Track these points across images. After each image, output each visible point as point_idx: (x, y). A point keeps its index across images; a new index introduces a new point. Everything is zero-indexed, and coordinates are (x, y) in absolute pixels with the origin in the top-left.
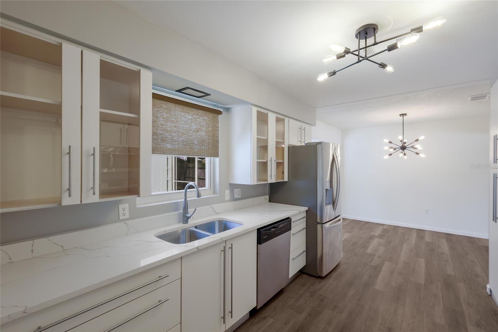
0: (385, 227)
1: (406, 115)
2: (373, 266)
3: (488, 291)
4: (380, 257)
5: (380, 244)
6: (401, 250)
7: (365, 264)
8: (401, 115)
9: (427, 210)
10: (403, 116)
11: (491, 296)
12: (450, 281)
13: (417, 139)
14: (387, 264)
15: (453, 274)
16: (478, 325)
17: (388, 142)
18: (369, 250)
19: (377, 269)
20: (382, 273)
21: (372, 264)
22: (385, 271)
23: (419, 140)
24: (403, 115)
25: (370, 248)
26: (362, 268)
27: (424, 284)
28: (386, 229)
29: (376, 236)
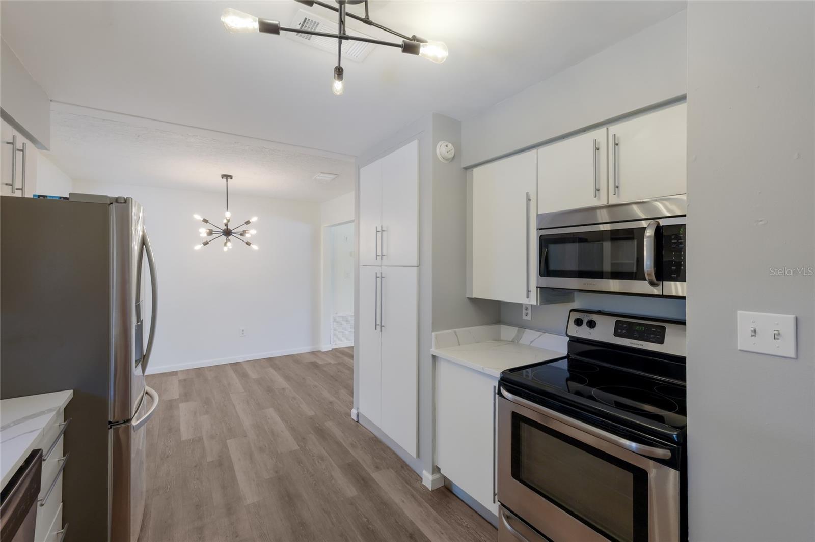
0: (181, 377)
1: (231, 177)
2: (212, 461)
3: (354, 417)
4: (212, 437)
5: (195, 413)
6: (235, 407)
7: (195, 466)
8: (223, 176)
9: (243, 331)
10: (227, 179)
11: (358, 422)
12: (318, 425)
13: (247, 220)
14: (231, 443)
15: (313, 413)
16: (378, 468)
17: (202, 219)
18: (186, 434)
19: (223, 463)
20: (237, 467)
21: (209, 459)
22: (240, 459)
23: (250, 223)
24: (227, 177)
25: (183, 428)
26: (197, 479)
27: (299, 448)
28: (185, 380)
29: (175, 399)
